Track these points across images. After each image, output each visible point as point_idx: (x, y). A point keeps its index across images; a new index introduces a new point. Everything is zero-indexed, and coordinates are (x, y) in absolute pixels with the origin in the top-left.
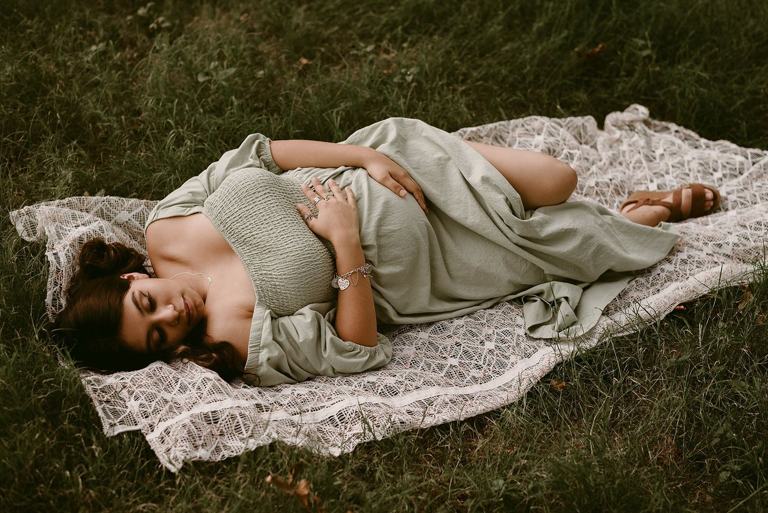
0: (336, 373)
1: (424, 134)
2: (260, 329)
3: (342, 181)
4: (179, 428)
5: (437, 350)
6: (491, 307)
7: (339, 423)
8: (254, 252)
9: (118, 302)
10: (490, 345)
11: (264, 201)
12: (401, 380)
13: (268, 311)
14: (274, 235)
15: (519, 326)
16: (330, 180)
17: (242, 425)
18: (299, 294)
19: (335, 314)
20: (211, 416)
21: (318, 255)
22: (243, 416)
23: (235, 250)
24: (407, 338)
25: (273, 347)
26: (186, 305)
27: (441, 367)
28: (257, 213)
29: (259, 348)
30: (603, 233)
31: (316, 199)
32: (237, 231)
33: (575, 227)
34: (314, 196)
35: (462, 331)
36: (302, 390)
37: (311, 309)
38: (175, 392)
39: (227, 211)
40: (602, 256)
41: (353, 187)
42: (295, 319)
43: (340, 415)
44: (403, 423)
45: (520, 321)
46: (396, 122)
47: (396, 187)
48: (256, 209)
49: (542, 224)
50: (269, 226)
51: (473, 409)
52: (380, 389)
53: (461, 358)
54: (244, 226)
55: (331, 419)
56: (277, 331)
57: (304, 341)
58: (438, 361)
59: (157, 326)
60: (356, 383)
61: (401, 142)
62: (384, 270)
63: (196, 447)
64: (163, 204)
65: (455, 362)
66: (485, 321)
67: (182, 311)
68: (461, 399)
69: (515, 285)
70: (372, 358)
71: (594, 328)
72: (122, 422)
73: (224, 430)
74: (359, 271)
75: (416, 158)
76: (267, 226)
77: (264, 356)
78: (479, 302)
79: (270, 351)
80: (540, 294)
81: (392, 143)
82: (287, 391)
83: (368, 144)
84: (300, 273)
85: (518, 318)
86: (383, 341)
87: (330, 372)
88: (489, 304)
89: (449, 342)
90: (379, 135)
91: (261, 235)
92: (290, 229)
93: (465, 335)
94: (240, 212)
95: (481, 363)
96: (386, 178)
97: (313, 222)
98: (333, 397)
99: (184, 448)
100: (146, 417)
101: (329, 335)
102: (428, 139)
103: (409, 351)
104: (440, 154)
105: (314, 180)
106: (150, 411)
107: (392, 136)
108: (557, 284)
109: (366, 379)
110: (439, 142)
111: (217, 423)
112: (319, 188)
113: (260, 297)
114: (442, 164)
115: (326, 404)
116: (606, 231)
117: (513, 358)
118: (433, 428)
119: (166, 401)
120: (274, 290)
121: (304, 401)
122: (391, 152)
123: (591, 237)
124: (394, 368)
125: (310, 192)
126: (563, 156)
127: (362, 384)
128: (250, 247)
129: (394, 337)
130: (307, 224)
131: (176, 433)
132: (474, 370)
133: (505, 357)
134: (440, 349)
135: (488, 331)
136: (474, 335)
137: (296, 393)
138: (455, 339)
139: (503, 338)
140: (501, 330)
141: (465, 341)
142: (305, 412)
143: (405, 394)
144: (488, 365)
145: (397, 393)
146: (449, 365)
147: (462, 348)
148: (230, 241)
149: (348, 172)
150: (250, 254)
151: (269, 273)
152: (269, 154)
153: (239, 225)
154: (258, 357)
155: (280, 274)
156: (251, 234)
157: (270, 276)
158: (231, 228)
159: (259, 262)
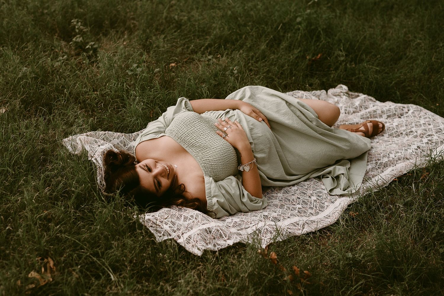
2: (210, 188)
5: (289, 201)
7: (259, 234)
10: (314, 198)
13: (212, 178)
23: (188, 151)
24: (272, 196)
27: (295, 209)
28: (197, 131)
29: (211, 198)
32: (188, 141)
36: (236, 219)
39: (181, 132)
41: (236, 116)
43: (259, 231)
44: (290, 233)
45: (323, 187)
46: (249, 87)
47: (257, 117)
52: (271, 219)
53: (302, 204)
54: (191, 138)
58: (292, 206)
61: (253, 96)
63: (207, 244)
65: (300, 206)
74: (254, 162)
77: (215, 200)
81: (249, 97)
82: (229, 220)
83: (237, 98)
85: (322, 185)
89: (294, 197)
90: (241, 95)
93: (300, 194)
94: (188, 131)
95: (312, 206)
96: (251, 113)
98: (252, 222)
102: (265, 93)
103: (276, 202)
107: (248, 94)
108: (337, 167)
113: (205, 172)
115: (250, 226)
117: (326, 204)
120: (211, 167)
121: (240, 225)
122: (250, 102)
131: (195, 238)
132: (310, 210)
133: (323, 204)
134: (291, 200)
135: (309, 192)
136: (305, 194)
137: (234, 221)
138: (296, 196)
139: (318, 194)
140: (317, 191)
141: (301, 197)
142: (242, 229)
143: (284, 220)
144: (316, 207)
145: (280, 220)
146: (298, 208)
147: (301, 200)
148: (184, 147)
149: (231, 111)
150: (196, 151)
151: (207, 159)
152: (191, 107)
153: (188, 137)
154: (212, 201)
155: (213, 158)
156: (196, 141)
157: (208, 161)
158: (185, 140)
159: (201, 154)
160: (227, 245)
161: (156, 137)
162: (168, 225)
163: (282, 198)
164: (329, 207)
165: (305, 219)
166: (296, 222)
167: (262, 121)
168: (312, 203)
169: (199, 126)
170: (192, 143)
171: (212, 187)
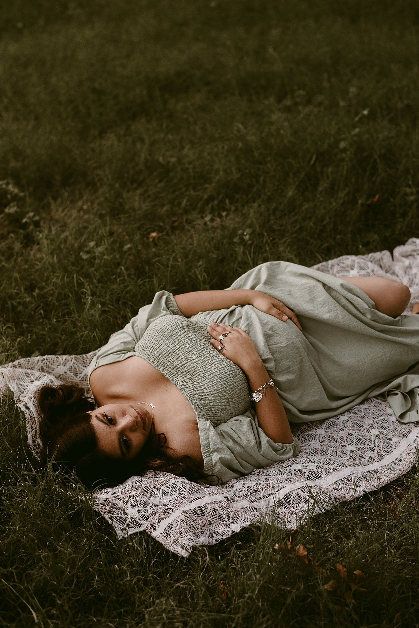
4: (179, 523)
5: (336, 441)
7: (287, 504)
8: (186, 378)
10: (374, 432)
11: (185, 337)
12: (320, 465)
13: (208, 422)
14: (200, 362)
15: (391, 415)
17: (223, 515)
20: (198, 510)
22: (222, 508)
23: (170, 379)
24: (309, 435)
25: (224, 451)
27: (345, 454)
28: (183, 347)
29: (210, 453)
32: (169, 363)
36: (249, 483)
38: (160, 497)
39: (158, 350)
43: (287, 499)
44: (337, 498)
45: (389, 411)
47: (279, 314)
48: (181, 344)
50: (195, 355)
51: (382, 480)
52: (306, 475)
53: (356, 445)
54: (175, 359)
55: (280, 502)
58: (340, 449)
62: (282, 379)
63: (197, 536)
64: (101, 355)
65: (353, 448)
66: (363, 414)
72: (129, 526)
73: (211, 520)
76: (192, 356)
79: (219, 454)
80: (398, 387)
82: (239, 485)
83: (248, 286)
85: (387, 408)
89: (344, 434)
90: (254, 279)
92: (212, 355)
93: (353, 427)
94: (169, 348)
95: (373, 446)
96: (270, 308)
97: (225, 352)
98: (276, 485)
99: (189, 537)
100: (146, 520)
103: (315, 444)
106: (147, 514)
107: (264, 278)
109: (293, 468)
111: (204, 515)
113: (199, 412)
115: (273, 492)
117: (395, 439)
119: (157, 505)
120: (208, 404)
121: (255, 492)
124: (309, 457)
127: (292, 473)
128: (182, 375)
131: (178, 527)
132: (369, 452)
133: (391, 440)
134: (339, 439)
135: (368, 421)
136: (360, 426)
137: (246, 486)
138: (347, 431)
139: (382, 425)
140: (379, 419)
141: (355, 431)
142: (259, 500)
143: (327, 476)
144: (378, 447)
145: (320, 476)
146: (349, 451)
147: (354, 437)
148: (165, 373)
149: (238, 309)
150: (183, 380)
151: (201, 391)
152: (176, 305)
153: (170, 358)
154: (211, 459)
155: (211, 390)
156: (182, 364)
157: (203, 394)
158: (164, 362)
159: (192, 385)
160: (230, 533)
162: (136, 508)
163: (324, 437)
164: (399, 444)
165: (361, 469)
166: (346, 478)
167: (289, 321)
168: (373, 440)
169: (187, 338)
170: (175, 367)
171: (210, 435)
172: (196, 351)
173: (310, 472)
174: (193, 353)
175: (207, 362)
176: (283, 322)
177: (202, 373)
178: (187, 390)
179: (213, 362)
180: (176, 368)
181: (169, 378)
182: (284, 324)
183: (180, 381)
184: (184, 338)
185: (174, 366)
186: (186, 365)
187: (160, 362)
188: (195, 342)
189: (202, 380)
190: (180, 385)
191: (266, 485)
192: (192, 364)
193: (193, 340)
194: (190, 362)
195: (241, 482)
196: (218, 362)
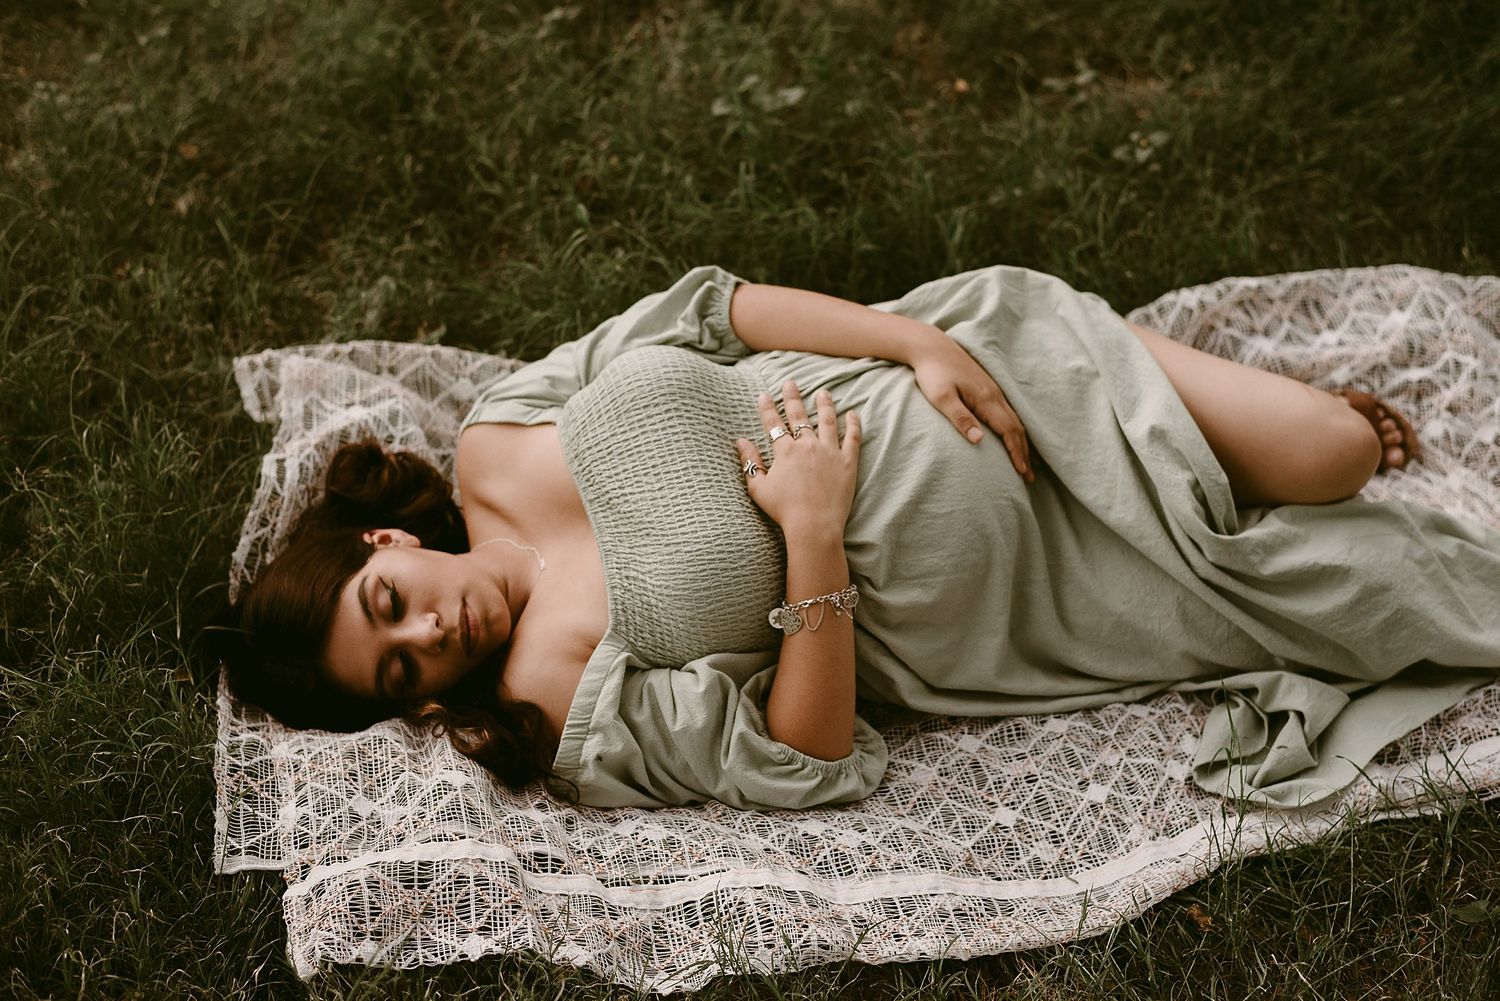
0: (745, 803)
1: (1060, 312)
2: (596, 693)
3: (844, 396)
4: (340, 889)
5: (981, 784)
6: (1144, 701)
7: (701, 919)
8: (622, 529)
9: (327, 595)
10: (1097, 793)
11: (662, 425)
12: (871, 842)
13: (625, 653)
14: (662, 502)
15: (1181, 757)
16: (821, 392)
17: (472, 902)
18: (692, 630)
19: (772, 677)
20: (416, 871)
21: (742, 557)
22: (481, 882)
23: (591, 517)
24: (931, 745)
25: (613, 734)
26: (464, 617)
28: (643, 448)
29: (586, 730)
30: (1421, 580)
31: (776, 432)
32: (598, 479)
33: (1349, 563)
34: (774, 425)
35: (1054, 748)
36: (656, 830)
37: (714, 665)
38: (383, 800)
39: (590, 435)
40: (1404, 633)
41: (864, 413)
42: (681, 679)
43: (708, 903)
44: (826, 946)
45: (1188, 744)
46: (1005, 276)
47: (965, 420)
48: (642, 440)
49: (1270, 548)
50: (658, 481)
51: (996, 939)
52: (822, 855)
53: (1026, 811)
54: (613, 472)
55: (689, 907)
56: (634, 700)
57: (684, 730)
58: (974, 811)
59: (403, 652)
60: (775, 834)
61: (1006, 323)
62: (894, 598)
63: (360, 935)
65: (1006, 817)
66: (1112, 733)
67: (453, 630)
68: (981, 910)
69: (1199, 662)
70: (828, 782)
71: (1344, 790)
72: (252, 850)
73: (435, 905)
74: (827, 601)
75: (1029, 362)
76: (654, 479)
78: (1118, 686)
79: (607, 740)
80: (1249, 692)
81: (982, 324)
84: (698, 591)
85: (1188, 738)
86: (870, 747)
87: (735, 800)
88: (1140, 693)
89: (1017, 769)
90: (962, 300)
91: (638, 496)
92: (698, 494)
93: (1054, 759)
94: (612, 441)
95: (1064, 830)
96: (945, 398)
97: (757, 482)
99: (335, 934)
100: (302, 847)
101: (739, 725)
102: (1066, 324)
103: (923, 775)
104: (1081, 361)
105: (787, 387)
106: (313, 834)
107: (988, 306)
108: (1288, 678)
109: (803, 827)
110: (1083, 333)
111: (425, 887)
112: (792, 407)
113: (617, 623)
114: (1081, 382)
115: (690, 872)
116: (1433, 577)
117: (1136, 832)
118: (890, 969)
119: (356, 818)
120: (646, 613)
122: (975, 343)
123: (1384, 589)
124: (878, 806)
125: (772, 414)
126: (1439, 365)
127: (787, 839)
128: (618, 516)
129: (909, 736)
130: (745, 483)
132: (1044, 844)
133: (1122, 826)
134: (990, 782)
135: (1109, 757)
136: (1074, 763)
139: (1134, 779)
140: (1137, 761)
141: (1048, 773)
142: (638, 882)
143: (865, 876)
144: (1079, 837)
145: (851, 872)
146: (993, 823)
147: (1035, 789)
148: (586, 497)
150: (615, 530)
151: (641, 577)
152: (725, 314)
153: (604, 467)
154: (580, 748)
155: (659, 583)
156: (622, 491)
157: (642, 585)
158: (590, 472)
159: (628, 551)
161: (523, 420)
168: (1075, 814)
169: (663, 429)
170: (607, 492)
171: (605, 688)
172: (667, 469)
173: (836, 850)
174: (659, 474)
175: (678, 508)
176: (969, 445)
177: (654, 532)
178: (615, 559)
179: (691, 514)
180: (608, 496)
181: (589, 513)
182: (970, 452)
183: (609, 530)
184: (655, 427)
185: (606, 489)
186: (629, 497)
187: (584, 466)
188: (678, 444)
189: (650, 550)
190: (605, 539)
191: (687, 850)
192: (642, 500)
193: (676, 437)
194: (641, 493)
195: (637, 822)
196: (701, 519)
